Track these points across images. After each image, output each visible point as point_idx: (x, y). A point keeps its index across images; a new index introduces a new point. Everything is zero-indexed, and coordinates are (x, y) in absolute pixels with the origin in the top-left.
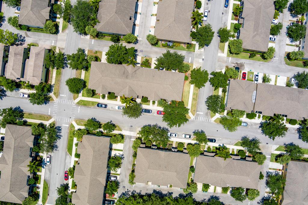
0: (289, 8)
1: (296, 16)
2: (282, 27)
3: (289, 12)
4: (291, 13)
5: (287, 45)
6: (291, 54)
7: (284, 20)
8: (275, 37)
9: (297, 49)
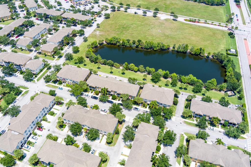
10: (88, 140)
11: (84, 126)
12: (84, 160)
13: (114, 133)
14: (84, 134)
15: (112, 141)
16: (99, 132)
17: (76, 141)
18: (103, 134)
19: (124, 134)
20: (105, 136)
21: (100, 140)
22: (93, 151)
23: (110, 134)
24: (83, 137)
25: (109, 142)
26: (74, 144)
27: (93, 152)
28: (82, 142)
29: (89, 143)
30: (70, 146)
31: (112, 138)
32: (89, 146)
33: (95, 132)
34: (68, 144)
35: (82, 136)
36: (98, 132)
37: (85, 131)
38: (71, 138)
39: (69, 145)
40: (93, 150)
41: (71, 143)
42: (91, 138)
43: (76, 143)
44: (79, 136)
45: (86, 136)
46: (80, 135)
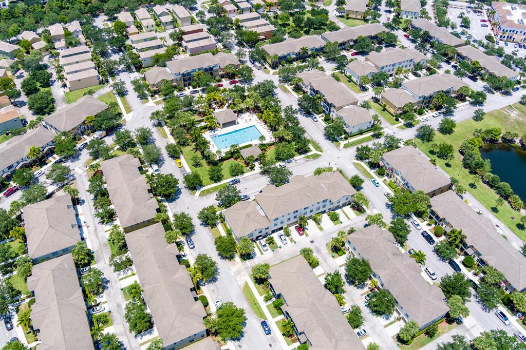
0: (348, 282)
1: (364, 284)
2: (359, 309)
3: (353, 286)
4: (356, 286)
5: (386, 326)
6: (401, 335)
7: (354, 299)
8: (362, 327)
9: (402, 324)
10: (366, 306)
11: (375, 277)
12: (337, 334)
13: (423, 331)
14: (366, 289)
15: (411, 341)
16: (396, 307)
17: (344, 292)
18: (402, 315)
19: (442, 346)
20: (402, 320)
21: (388, 322)
22: (363, 332)
23: (413, 324)
24: (361, 295)
25: (402, 338)
26: (337, 295)
27: (361, 334)
28: (354, 301)
29: (366, 312)
30: (330, 292)
31: (414, 335)
32: (361, 317)
33: (389, 301)
34: (329, 287)
35: (360, 291)
36: (393, 306)
37: (370, 286)
38: (339, 280)
39: (329, 290)
40: (364, 330)
41: (334, 290)
42: (375, 306)
43: (342, 294)
44: (356, 288)
45: (368, 296)
46: (358, 288)
